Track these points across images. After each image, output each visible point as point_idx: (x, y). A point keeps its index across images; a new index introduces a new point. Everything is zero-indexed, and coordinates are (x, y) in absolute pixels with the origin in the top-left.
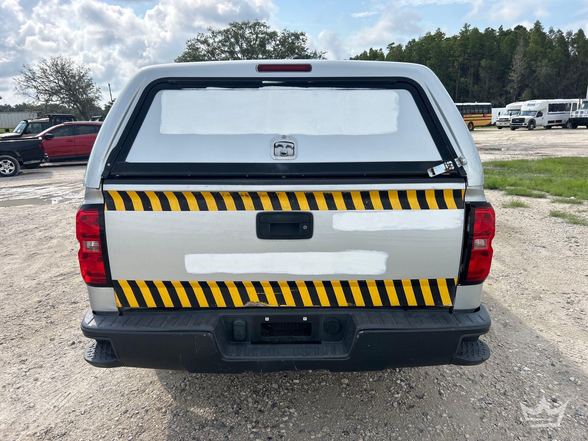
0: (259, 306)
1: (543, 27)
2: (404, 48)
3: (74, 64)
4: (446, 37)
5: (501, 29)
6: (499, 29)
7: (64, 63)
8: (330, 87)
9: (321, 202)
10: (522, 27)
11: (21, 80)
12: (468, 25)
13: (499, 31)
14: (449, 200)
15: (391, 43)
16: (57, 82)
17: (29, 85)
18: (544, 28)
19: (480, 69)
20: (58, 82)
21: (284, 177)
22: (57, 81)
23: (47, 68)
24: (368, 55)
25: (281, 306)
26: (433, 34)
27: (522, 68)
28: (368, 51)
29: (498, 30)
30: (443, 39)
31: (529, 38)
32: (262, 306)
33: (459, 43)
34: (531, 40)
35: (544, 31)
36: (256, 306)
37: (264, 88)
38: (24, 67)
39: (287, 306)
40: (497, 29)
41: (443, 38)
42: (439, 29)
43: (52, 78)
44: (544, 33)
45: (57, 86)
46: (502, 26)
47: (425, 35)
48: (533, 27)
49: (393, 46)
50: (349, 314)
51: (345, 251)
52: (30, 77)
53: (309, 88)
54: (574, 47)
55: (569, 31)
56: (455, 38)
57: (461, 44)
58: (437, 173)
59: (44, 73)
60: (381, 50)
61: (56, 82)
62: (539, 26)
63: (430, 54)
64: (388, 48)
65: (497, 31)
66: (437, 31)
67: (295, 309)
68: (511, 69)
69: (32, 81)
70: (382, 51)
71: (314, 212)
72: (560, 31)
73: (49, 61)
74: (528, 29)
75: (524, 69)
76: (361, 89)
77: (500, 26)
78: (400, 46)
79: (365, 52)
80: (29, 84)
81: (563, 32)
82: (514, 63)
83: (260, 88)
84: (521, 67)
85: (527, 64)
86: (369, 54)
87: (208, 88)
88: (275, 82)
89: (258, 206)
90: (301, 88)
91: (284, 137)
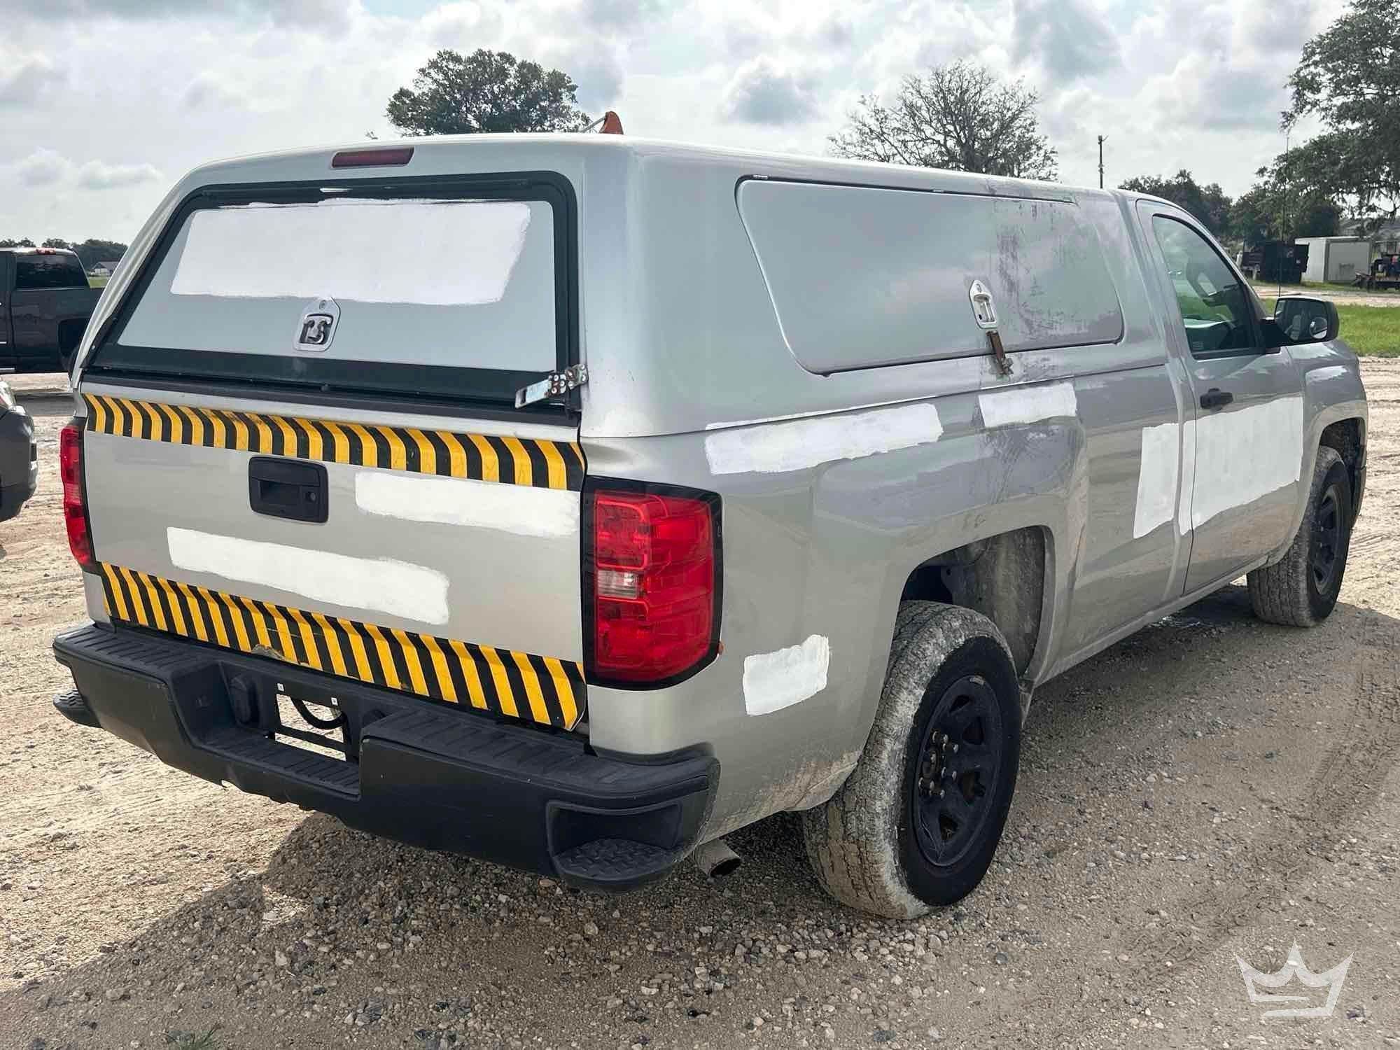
0: (273, 657)
3: (992, 86)
7: (964, 87)
8: (422, 197)
9: (342, 445)
11: (848, 139)
14: (557, 467)
16: (942, 142)
17: (867, 153)
20: (945, 141)
22: (940, 138)
23: (920, 102)
25: (302, 664)
32: (276, 658)
36: (268, 655)
37: (327, 202)
38: (863, 103)
39: (310, 666)
43: (929, 131)
45: (941, 153)
51: (378, 559)
52: (872, 131)
53: (390, 201)
58: (530, 399)
59: (913, 116)
61: (938, 142)
67: (322, 675)
69: (876, 141)
71: (327, 464)
73: (928, 83)
76: (470, 200)
80: (868, 150)
83: (320, 203)
87: (252, 205)
88: (341, 190)
89: (254, 444)
90: (378, 201)
91: (323, 304)
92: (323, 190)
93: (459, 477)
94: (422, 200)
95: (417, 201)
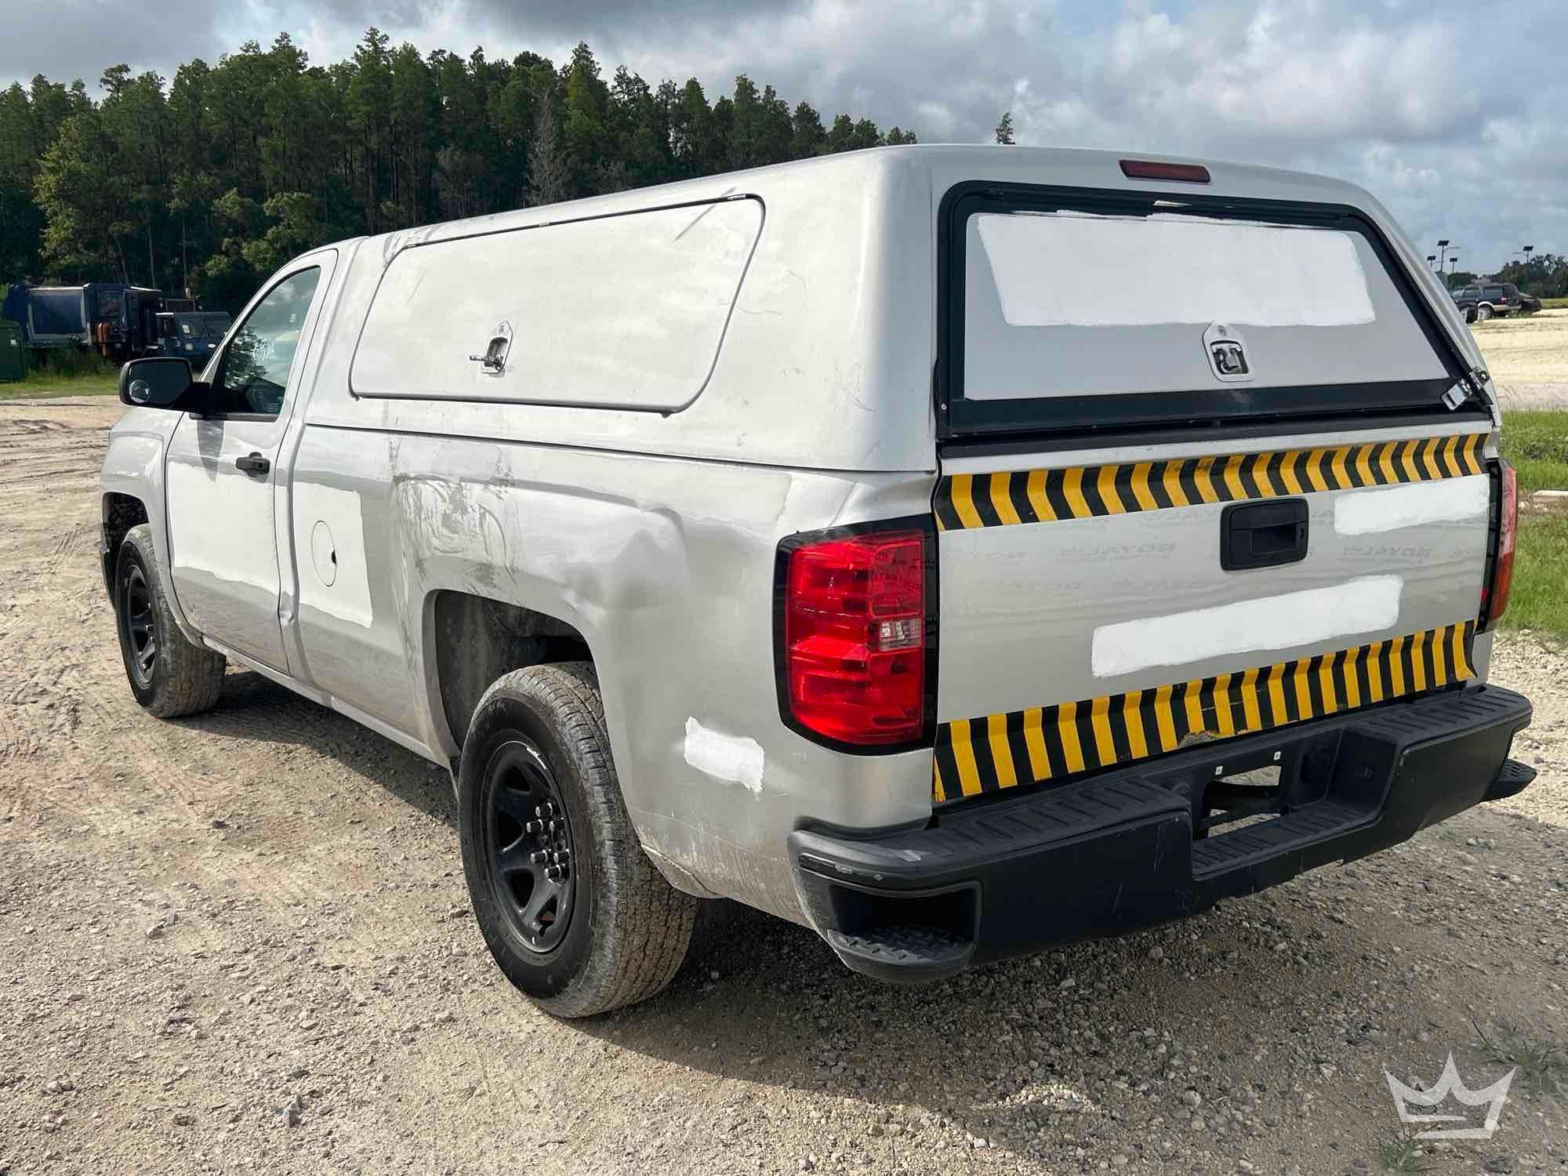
0: (1204, 741)
1: (597, 67)
2: (167, 89)
4: (309, 65)
5: (477, 56)
6: (472, 57)
8: (1255, 220)
9: (1314, 472)
10: (535, 57)
12: (380, 35)
13: (472, 61)
14: (1470, 457)
15: (114, 66)
18: (600, 69)
19: (436, 175)
21: (1218, 423)
24: (30, 99)
25: (1239, 733)
26: (266, 50)
27: (560, 181)
28: (27, 87)
29: (468, 60)
30: (301, 72)
31: (564, 93)
32: (1209, 740)
33: (360, 88)
34: (571, 99)
35: (601, 77)
36: (1197, 742)
39: (1248, 731)
40: (466, 56)
41: (302, 68)
42: (285, 36)
44: (603, 84)
46: (480, 49)
47: (241, 52)
48: (570, 62)
49: (126, 76)
50: (1339, 730)
53: (1224, 221)
54: (683, 131)
55: (666, 82)
56: (341, 71)
57: (366, 91)
58: (1457, 401)
60: (78, 86)
62: (588, 59)
63: (267, 115)
64: (105, 82)
65: (467, 63)
66: (277, 41)
67: (1262, 737)
68: (528, 183)
70: (85, 90)
72: (641, 81)
74: (557, 67)
75: (563, 184)
77: (477, 48)
78: (150, 82)
79: (16, 88)
81: (648, 83)
82: (534, 166)
84: (557, 179)
85: (572, 173)
86: (34, 96)
87: (1060, 212)
88: (1175, 204)
89: (1223, 493)
90: (1212, 220)
91: (1222, 330)
92: (1158, 203)
93: (1416, 481)
94: (1255, 223)
95: (1251, 222)
